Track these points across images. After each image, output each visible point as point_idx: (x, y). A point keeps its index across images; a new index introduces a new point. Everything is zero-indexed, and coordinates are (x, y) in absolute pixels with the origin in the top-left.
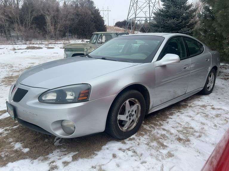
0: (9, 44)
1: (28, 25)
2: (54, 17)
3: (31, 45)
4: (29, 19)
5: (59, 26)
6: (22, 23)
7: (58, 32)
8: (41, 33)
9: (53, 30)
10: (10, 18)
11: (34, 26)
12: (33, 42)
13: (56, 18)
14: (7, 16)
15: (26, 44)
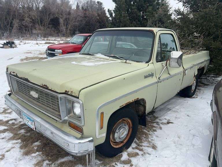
0: (32, 40)
1: (46, 25)
2: (66, 19)
3: (48, 41)
4: (47, 20)
5: (69, 26)
6: (41, 24)
7: (68, 31)
8: (56, 32)
9: (65, 30)
10: (33, 20)
11: (50, 26)
12: (49, 39)
13: (67, 19)
14: (31, 18)
15: (44, 40)
